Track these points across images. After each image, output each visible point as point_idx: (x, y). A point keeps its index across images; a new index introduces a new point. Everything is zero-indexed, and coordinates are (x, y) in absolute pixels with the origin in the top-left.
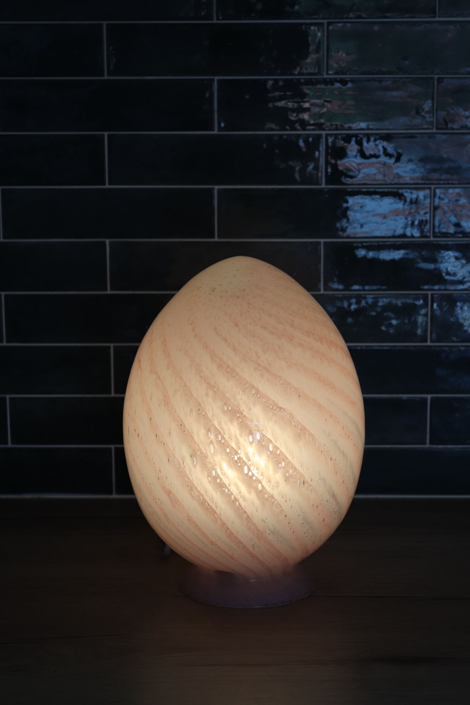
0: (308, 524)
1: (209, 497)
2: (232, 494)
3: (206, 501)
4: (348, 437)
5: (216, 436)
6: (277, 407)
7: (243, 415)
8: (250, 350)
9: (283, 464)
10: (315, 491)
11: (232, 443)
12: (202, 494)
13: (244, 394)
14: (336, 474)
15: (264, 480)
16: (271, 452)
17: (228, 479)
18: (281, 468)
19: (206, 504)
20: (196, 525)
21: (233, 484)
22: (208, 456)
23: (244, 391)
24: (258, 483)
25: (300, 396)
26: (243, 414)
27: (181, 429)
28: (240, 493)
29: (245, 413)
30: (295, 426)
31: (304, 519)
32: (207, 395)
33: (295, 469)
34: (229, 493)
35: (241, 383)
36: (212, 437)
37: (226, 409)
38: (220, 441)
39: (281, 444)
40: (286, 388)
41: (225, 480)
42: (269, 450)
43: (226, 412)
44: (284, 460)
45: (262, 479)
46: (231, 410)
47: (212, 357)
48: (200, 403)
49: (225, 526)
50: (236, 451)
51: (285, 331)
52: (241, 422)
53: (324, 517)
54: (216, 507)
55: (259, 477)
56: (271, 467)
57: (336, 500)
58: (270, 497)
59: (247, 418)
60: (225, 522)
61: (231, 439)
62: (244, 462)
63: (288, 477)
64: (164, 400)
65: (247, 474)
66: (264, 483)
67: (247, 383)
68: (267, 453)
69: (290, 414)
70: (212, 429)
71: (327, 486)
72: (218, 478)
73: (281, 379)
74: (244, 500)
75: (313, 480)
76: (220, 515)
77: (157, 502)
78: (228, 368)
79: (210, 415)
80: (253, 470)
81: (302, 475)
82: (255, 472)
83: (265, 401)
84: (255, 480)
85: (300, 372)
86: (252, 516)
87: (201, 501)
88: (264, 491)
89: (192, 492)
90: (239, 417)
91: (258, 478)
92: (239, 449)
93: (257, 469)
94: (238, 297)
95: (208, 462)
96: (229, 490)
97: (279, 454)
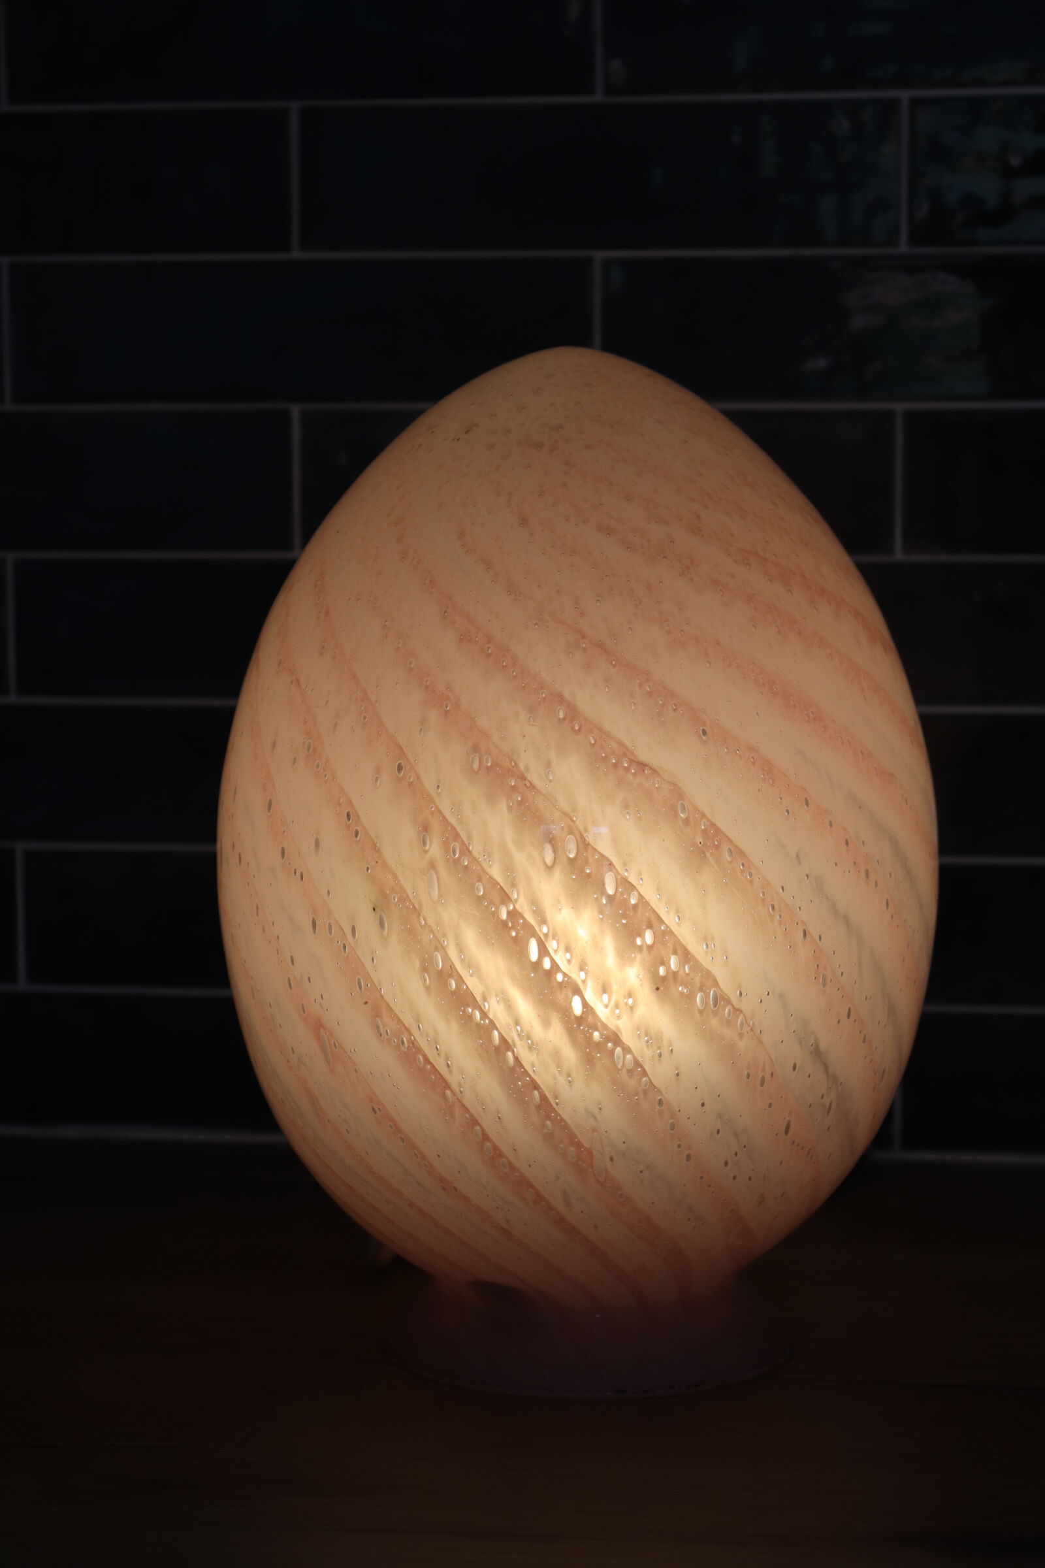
0: (736, 1135)
1: (428, 1036)
2: (493, 1026)
3: (419, 1050)
4: (863, 874)
5: (445, 845)
6: (632, 761)
7: (526, 782)
8: (558, 591)
9: (649, 937)
10: (752, 1029)
11: (490, 866)
12: (406, 1025)
13: (531, 719)
14: (824, 984)
15: (589, 984)
16: (611, 899)
17: (480, 977)
18: (640, 948)
19: (421, 1058)
20: (396, 1129)
21: (497, 996)
22: (421, 906)
23: (531, 711)
24: (570, 993)
25: (704, 732)
26: (525, 779)
27: (348, 827)
28: (517, 1023)
29: (534, 776)
30: (686, 821)
31: (720, 1116)
32: (423, 722)
33: (686, 956)
34: (484, 1021)
35: (524, 688)
36: (435, 849)
37: (476, 766)
38: (457, 862)
39: (640, 874)
40: (663, 705)
41: (473, 984)
42: (603, 891)
43: (477, 773)
44: (650, 926)
45: (584, 982)
46: (491, 766)
47: (446, 612)
48: (402, 749)
49: (478, 1128)
50: (504, 891)
51: (671, 541)
52: (520, 803)
53: (787, 1119)
54: (448, 1066)
55: (573, 975)
56: (609, 944)
57: (826, 1067)
58: (607, 1039)
59: (539, 792)
60: (475, 1114)
61: (489, 856)
62: (527, 925)
63: (664, 979)
64: (307, 743)
65: (539, 963)
66: (590, 995)
67: (542, 688)
68: (596, 899)
69: (673, 784)
70: (436, 826)
71: (792, 1018)
72: (451, 976)
73: (647, 680)
74: (530, 1048)
75: (744, 994)
76: (461, 1092)
77: (288, 1061)
78: (489, 642)
79: (429, 784)
80: (556, 951)
81: (708, 975)
82: (561, 959)
83: (596, 741)
84: (560, 984)
85: (710, 663)
86: (556, 1097)
87: (404, 1049)
88: (590, 1019)
89: (379, 1021)
90: (514, 788)
91: (569, 977)
92: (513, 885)
93: (568, 949)
94: (540, 446)
95: (421, 927)
96: (484, 1015)
97: (635, 907)
